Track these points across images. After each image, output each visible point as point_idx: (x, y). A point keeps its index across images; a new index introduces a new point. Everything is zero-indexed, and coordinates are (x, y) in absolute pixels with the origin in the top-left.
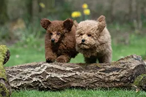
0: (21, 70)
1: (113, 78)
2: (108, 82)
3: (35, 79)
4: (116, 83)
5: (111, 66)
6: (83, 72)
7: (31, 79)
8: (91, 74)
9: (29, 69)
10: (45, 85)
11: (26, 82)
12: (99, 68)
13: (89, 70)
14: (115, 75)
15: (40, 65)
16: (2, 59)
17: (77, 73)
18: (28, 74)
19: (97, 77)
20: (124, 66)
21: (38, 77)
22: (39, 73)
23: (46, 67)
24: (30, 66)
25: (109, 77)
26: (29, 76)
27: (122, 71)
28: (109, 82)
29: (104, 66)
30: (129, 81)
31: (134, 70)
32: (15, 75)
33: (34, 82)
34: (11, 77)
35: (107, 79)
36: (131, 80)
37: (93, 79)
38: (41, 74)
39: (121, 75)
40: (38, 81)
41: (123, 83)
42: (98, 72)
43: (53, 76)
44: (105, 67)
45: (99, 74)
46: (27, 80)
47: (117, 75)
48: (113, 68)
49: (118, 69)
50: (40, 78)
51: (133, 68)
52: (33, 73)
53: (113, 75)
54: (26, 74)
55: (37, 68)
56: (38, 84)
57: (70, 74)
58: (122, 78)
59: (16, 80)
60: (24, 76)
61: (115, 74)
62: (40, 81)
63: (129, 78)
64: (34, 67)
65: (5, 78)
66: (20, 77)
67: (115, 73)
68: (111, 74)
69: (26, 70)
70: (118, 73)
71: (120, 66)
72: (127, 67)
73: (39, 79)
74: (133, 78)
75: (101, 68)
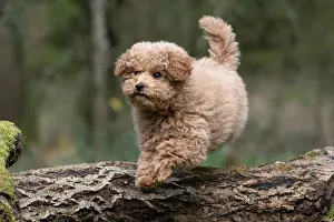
0: (48, 180)
1: (276, 203)
2: (265, 212)
3: (83, 204)
4: (285, 216)
5: (274, 174)
6: (203, 187)
7: (75, 203)
8: (222, 191)
9: (69, 178)
10: (109, 218)
11: (61, 210)
12: (243, 178)
13: (219, 182)
14: (282, 195)
15: (96, 171)
16: (5, 151)
17: (189, 189)
18: (66, 191)
19: (238, 201)
20: (304, 174)
21: (93, 198)
22: (93, 189)
23: (111, 175)
24: (72, 173)
25: (267, 200)
26: (69, 196)
27: (300, 185)
28: (267, 212)
29: (254, 172)
30: (316, 210)
31: (329, 183)
32: (34, 192)
33: (81, 210)
34: (25, 196)
35: (262, 205)
36: (322, 207)
37: (229, 204)
38: (98, 192)
39: (298, 196)
40: (92, 208)
41: (301, 217)
42: (241, 188)
43: (129, 198)
44: (257, 175)
45: (243, 193)
46: (63, 205)
47: (287, 194)
48: (278, 178)
49: (290, 182)
50: (96, 200)
51: (327, 178)
52: (80, 188)
53: (278, 195)
54: (61, 190)
55: (90, 178)
56: (91, 215)
57: (171, 193)
58: (299, 202)
59: (37, 204)
60: (56, 196)
61: (281, 193)
62: (98, 208)
63: (318, 204)
64: (83, 174)
65: (10, 193)
66: (47, 197)
67: (282, 189)
68: (272, 192)
69: (62, 181)
70: (289, 191)
71: (295, 173)
72: (313, 175)
73: (93, 204)
74: (327, 204)
75: (249, 178)
